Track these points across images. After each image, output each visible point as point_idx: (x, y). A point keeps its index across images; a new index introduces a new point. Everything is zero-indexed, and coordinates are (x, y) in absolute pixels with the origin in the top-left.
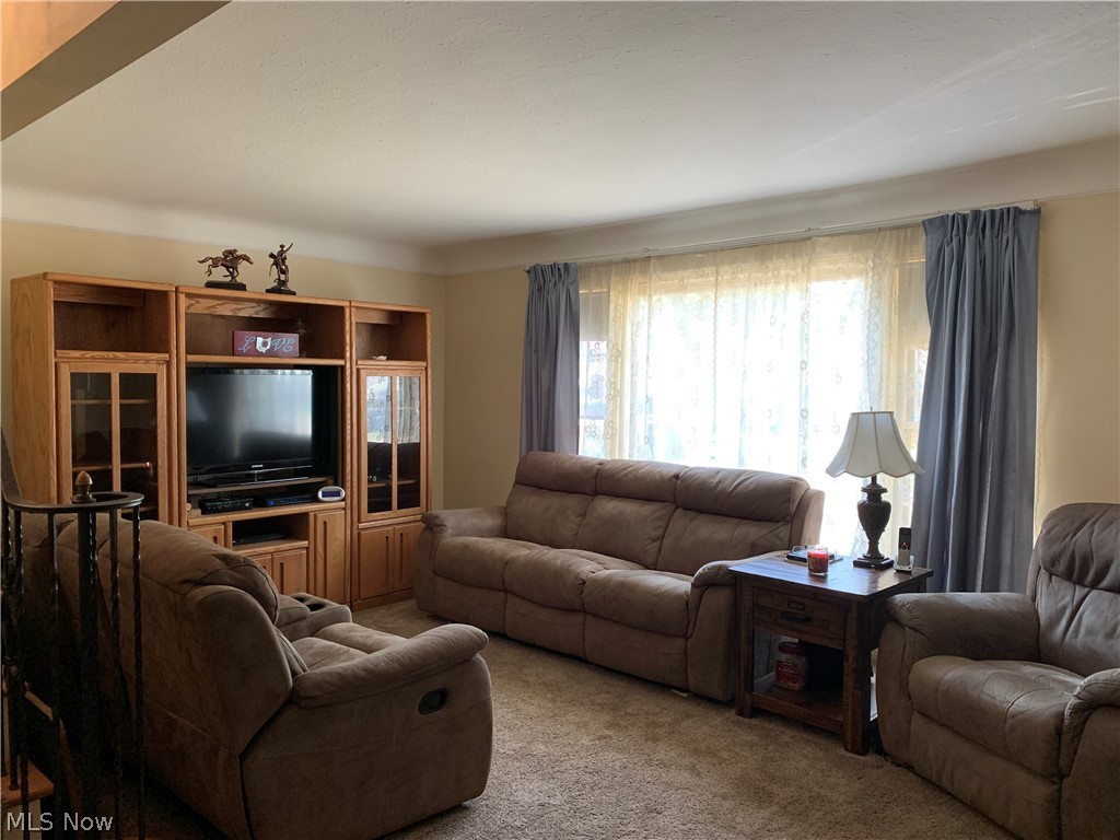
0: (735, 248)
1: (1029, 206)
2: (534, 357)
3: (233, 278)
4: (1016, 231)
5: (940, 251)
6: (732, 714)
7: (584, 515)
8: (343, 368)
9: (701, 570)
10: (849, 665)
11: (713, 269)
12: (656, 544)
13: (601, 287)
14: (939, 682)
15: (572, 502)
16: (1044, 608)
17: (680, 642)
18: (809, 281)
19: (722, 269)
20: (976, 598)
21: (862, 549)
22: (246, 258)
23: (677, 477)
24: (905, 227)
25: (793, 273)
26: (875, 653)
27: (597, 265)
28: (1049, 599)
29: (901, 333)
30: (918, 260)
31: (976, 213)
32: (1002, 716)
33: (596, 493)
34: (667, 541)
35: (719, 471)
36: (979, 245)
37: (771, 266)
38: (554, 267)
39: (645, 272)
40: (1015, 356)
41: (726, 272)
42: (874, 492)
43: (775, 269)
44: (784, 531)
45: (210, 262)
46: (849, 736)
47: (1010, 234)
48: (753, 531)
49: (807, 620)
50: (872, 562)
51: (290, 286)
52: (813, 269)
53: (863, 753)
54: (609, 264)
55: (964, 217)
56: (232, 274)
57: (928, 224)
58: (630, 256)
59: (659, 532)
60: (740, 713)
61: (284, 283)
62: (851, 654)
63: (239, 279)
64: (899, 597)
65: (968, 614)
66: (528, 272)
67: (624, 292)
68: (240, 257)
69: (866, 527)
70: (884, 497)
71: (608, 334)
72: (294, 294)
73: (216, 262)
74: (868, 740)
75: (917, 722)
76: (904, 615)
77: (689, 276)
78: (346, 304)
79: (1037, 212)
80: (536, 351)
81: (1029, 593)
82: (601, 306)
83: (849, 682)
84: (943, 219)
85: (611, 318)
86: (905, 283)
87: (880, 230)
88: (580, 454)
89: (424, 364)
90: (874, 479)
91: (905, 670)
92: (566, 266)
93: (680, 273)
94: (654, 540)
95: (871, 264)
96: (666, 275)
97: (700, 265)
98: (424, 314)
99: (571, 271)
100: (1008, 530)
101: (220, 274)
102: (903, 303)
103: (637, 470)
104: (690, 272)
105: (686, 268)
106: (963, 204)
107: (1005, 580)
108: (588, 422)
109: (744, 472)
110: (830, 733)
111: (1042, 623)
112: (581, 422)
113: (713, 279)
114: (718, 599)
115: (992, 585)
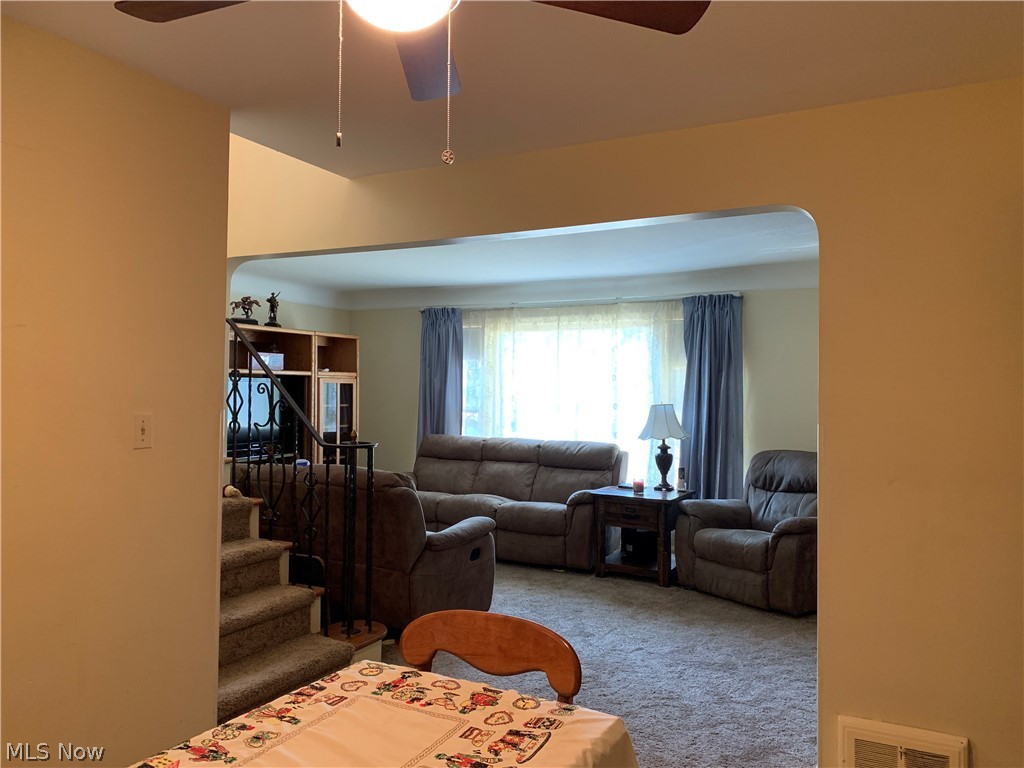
0: (571, 306)
1: (737, 294)
2: (428, 370)
3: (248, 317)
4: (731, 307)
5: (692, 316)
6: (593, 576)
7: (476, 474)
8: (309, 377)
9: (572, 496)
10: (660, 540)
11: (556, 318)
12: (529, 489)
13: (478, 324)
14: (710, 538)
15: (467, 466)
16: (753, 505)
17: (562, 538)
18: (617, 327)
19: (562, 319)
20: (716, 501)
21: (658, 481)
22: (257, 303)
23: (539, 446)
24: (671, 301)
25: (606, 323)
26: (673, 532)
27: (474, 310)
28: (755, 500)
29: (670, 360)
30: (679, 319)
31: (711, 296)
32: (742, 548)
33: (482, 460)
34: (537, 486)
35: (565, 442)
36: (713, 313)
37: (593, 318)
38: (444, 310)
39: (509, 316)
40: (732, 374)
41: (564, 320)
42: (664, 448)
43: (596, 320)
44: (609, 475)
45: (234, 305)
46: (661, 578)
47: (728, 308)
48: (591, 476)
49: (637, 517)
50: (665, 487)
51: (278, 321)
52: (619, 321)
53: (669, 586)
54: (484, 310)
55: (705, 298)
56: (247, 313)
57: (686, 301)
58: (498, 306)
59: (530, 481)
60: (598, 575)
61: (275, 318)
62: (662, 532)
63: (251, 318)
64: (684, 501)
65: (718, 507)
66: (423, 312)
67: (495, 328)
68: (252, 303)
69: (660, 468)
70: (669, 451)
71: (483, 355)
72: (280, 326)
73: (237, 305)
74: (671, 580)
75: (699, 563)
76: (689, 509)
77: (541, 322)
78: (312, 333)
79: (741, 298)
80: (430, 365)
81: (744, 499)
82: (479, 337)
83: (661, 549)
84: (693, 298)
85: (486, 345)
86: (672, 331)
87: (657, 301)
88: (463, 434)
89: (355, 374)
90: (664, 441)
91: (692, 535)
92: (453, 310)
93: (534, 319)
94: (528, 486)
95: (652, 320)
96: (524, 320)
97: (547, 314)
98: (355, 341)
99: (457, 314)
100: (730, 470)
101: (240, 313)
102: (671, 343)
103: (511, 444)
104: (541, 318)
105: (538, 316)
106: (704, 290)
107: (730, 493)
108: (469, 414)
109: (581, 442)
110: (651, 579)
111: (753, 511)
112: (464, 413)
113: (556, 324)
114: (585, 511)
115: (723, 496)
